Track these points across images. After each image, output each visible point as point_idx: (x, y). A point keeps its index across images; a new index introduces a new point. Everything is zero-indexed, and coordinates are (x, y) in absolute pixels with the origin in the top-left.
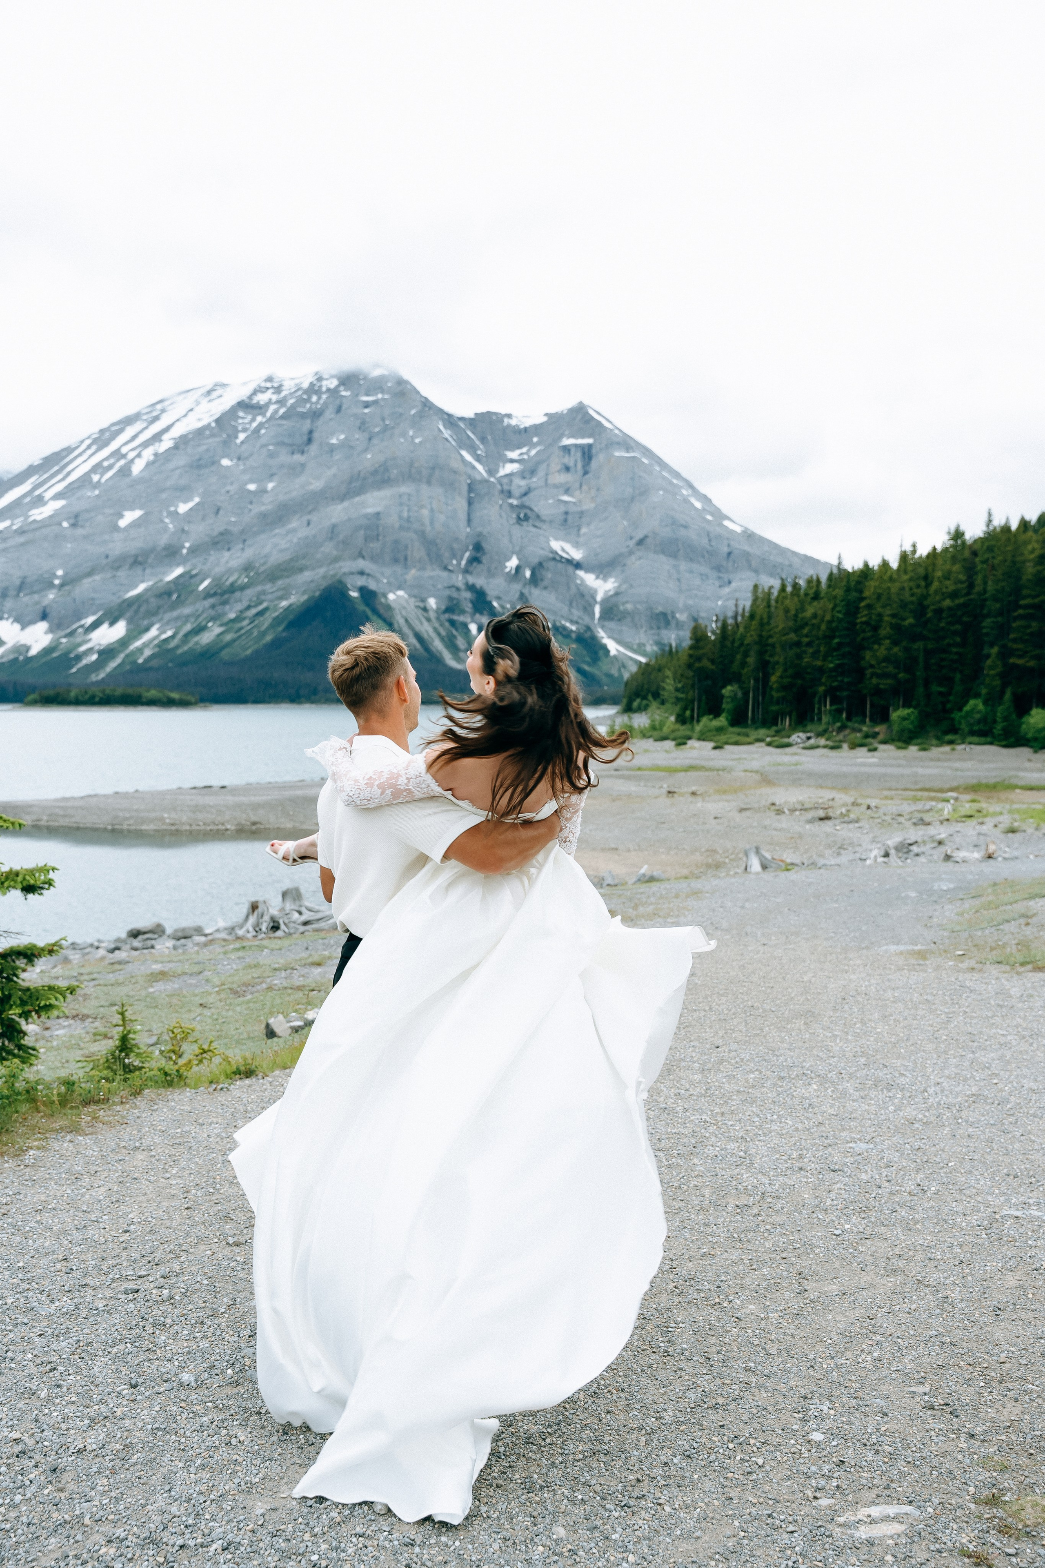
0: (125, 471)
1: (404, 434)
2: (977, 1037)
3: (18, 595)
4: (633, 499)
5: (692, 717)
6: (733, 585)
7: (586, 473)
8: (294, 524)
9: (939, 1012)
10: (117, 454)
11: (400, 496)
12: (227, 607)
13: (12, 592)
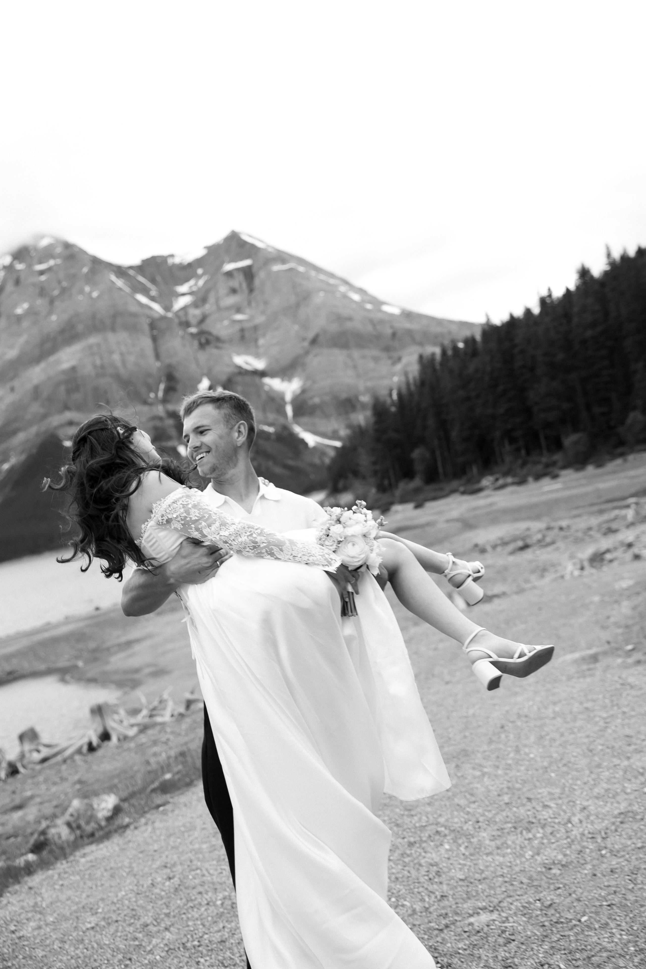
1: (81, 291)
2: (634, 740)
4: (298, 306)
5: (390, 485)
6: (404, 360)
7: (251, 290)
9: (597, 719)
11: (90, 347)
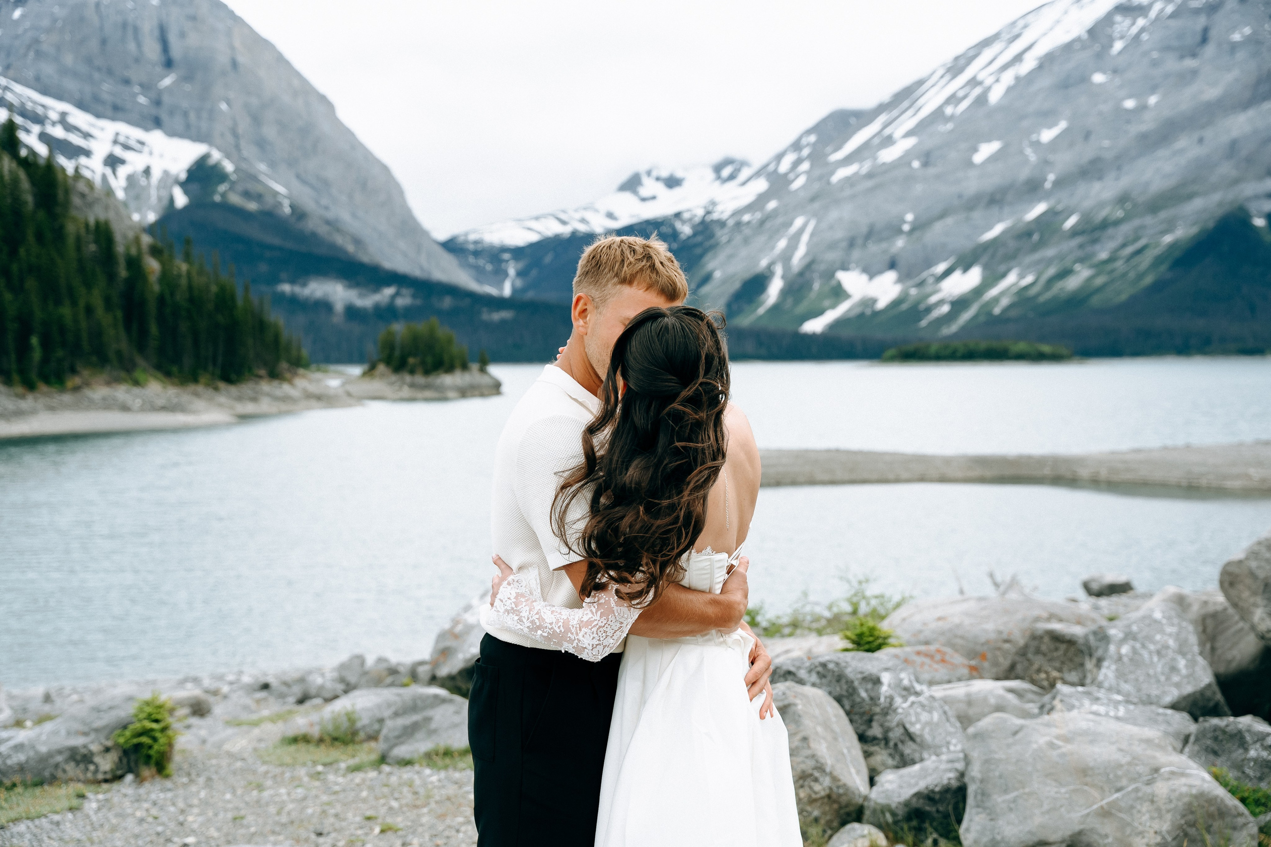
0: (982, 100)
3: (864, 245)
8: (1182, 142)
10: (974, 82)
12: (1097, 247)
13: (860, 241)
